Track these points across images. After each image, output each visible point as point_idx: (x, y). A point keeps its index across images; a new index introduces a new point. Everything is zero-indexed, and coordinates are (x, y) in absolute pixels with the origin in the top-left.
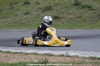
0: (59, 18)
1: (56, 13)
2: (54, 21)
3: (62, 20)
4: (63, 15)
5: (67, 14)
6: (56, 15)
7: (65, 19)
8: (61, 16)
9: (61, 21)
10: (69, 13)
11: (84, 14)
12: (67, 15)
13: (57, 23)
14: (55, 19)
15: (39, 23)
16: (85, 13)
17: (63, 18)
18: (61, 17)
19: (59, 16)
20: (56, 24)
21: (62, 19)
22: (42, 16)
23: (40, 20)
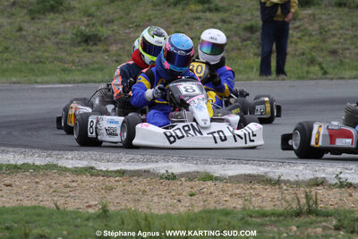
0: (100, 40)
1: (86, 23)
2: (84, 50)
3: (111, 48)
4: (113, 30)
5: (125, 26)
6: (87, 30)
7: (122, 44)
8: (104, 31)
9: (107, 51)
10: (133, 23)
11: (188, 24)
12: (127, 31)
13: (95, 60)
14: (85, 46)
15: (28, 61)
16: (190, 22)
17: (115, 42)
18: (106, 38)
19: (100, 34)
20: (92, 64)
21: (111, 44)
22: (33, 32)
23: (32, 49)
